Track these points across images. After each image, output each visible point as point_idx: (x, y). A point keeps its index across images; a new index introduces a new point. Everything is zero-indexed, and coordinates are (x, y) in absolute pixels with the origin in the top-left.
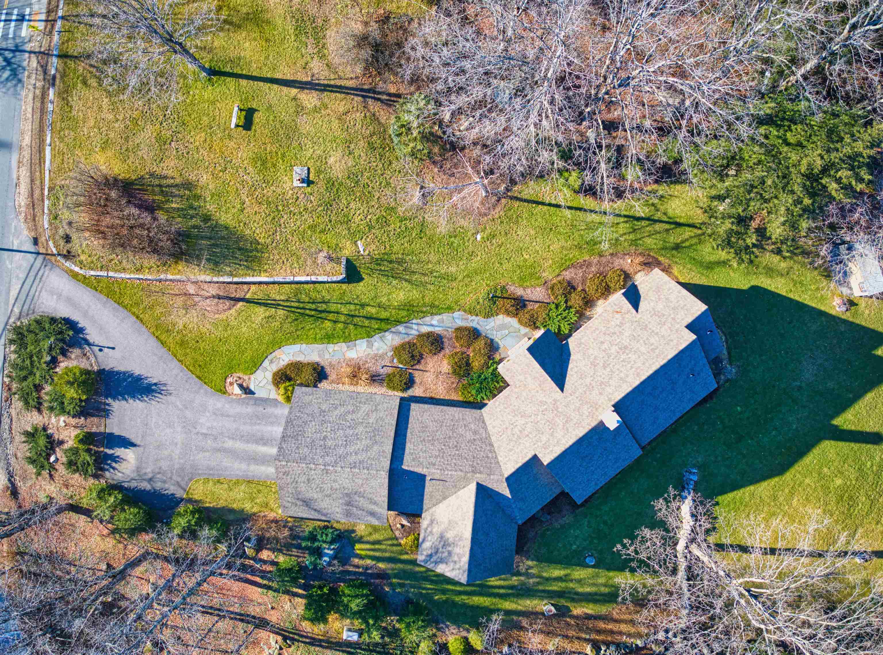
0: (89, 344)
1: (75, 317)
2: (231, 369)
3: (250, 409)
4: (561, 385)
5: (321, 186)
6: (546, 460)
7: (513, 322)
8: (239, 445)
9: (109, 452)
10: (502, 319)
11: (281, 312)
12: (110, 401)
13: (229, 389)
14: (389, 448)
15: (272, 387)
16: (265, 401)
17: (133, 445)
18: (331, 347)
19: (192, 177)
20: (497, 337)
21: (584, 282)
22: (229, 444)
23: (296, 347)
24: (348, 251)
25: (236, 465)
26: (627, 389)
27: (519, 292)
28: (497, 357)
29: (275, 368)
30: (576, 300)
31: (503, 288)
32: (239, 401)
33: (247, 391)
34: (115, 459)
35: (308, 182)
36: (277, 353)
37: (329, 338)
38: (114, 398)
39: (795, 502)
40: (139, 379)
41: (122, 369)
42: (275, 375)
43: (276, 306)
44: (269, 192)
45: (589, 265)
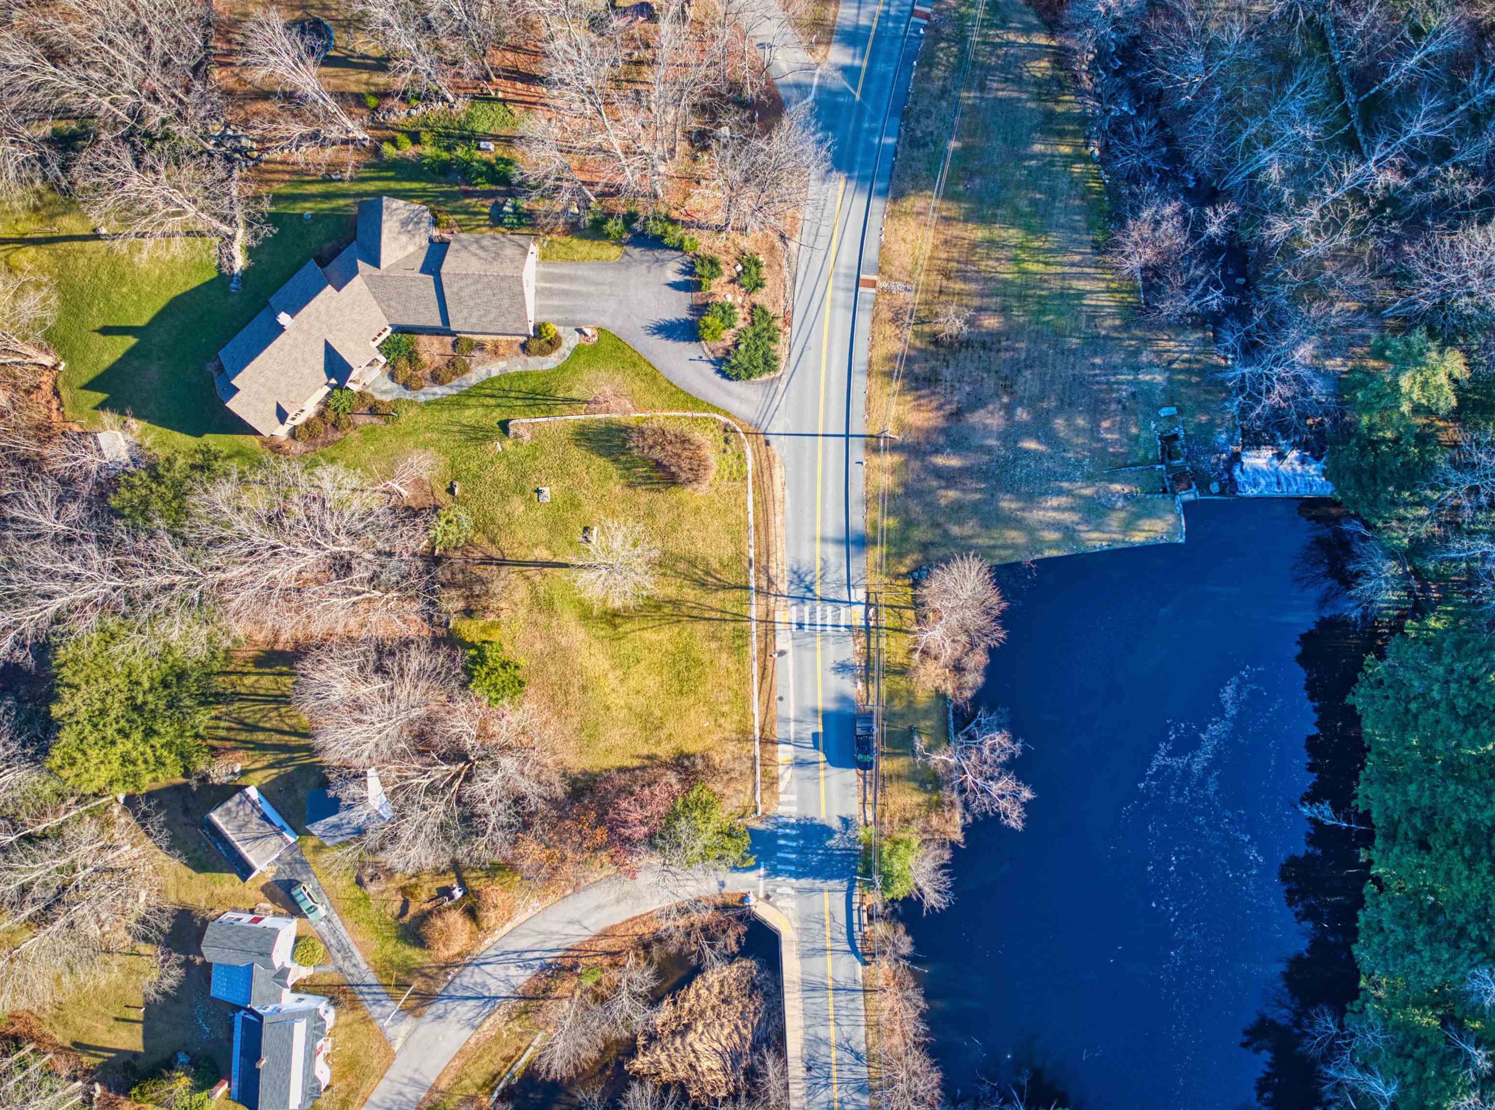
0: (711, 361)
1: (725, 382)
2: (595, 348)
3: (578, 317)
4: (327, 344)
5: (529, 490)
6: (329, 288)
7: (378, 397)
8: (583, 288)
9: (688, 278)
10: (387, 398)
11: (560, 395)
12: (690, 318)
13: (595, 332)
14: (446, 290)
15: (563, 335)
16: (566, 324)
17: (670, 285)
18: (519, 368)
19: (627, 491)
20: (389, 385)
21: (326, 430)
22: (592, 289)
23: (545, 367)
24: (508, 443)
25: (586, 273)
26: (277, 343)
27: (375, 420)
28: (388, 368)
29: (562, 350)
30: (330, 415)
31: (387, 422)
32: (587, 324)
33: (580, 331)
34: (683, 272)
35: (538, 491)
36: (560, 362)
37: (522, 376)
38: (686, 320)
39: (157, 271)
40: (668, 337)
41: (682, 344)
42: (560, 345)
43: (565, 400)
44: (568, 482)
45: (323, 444)
